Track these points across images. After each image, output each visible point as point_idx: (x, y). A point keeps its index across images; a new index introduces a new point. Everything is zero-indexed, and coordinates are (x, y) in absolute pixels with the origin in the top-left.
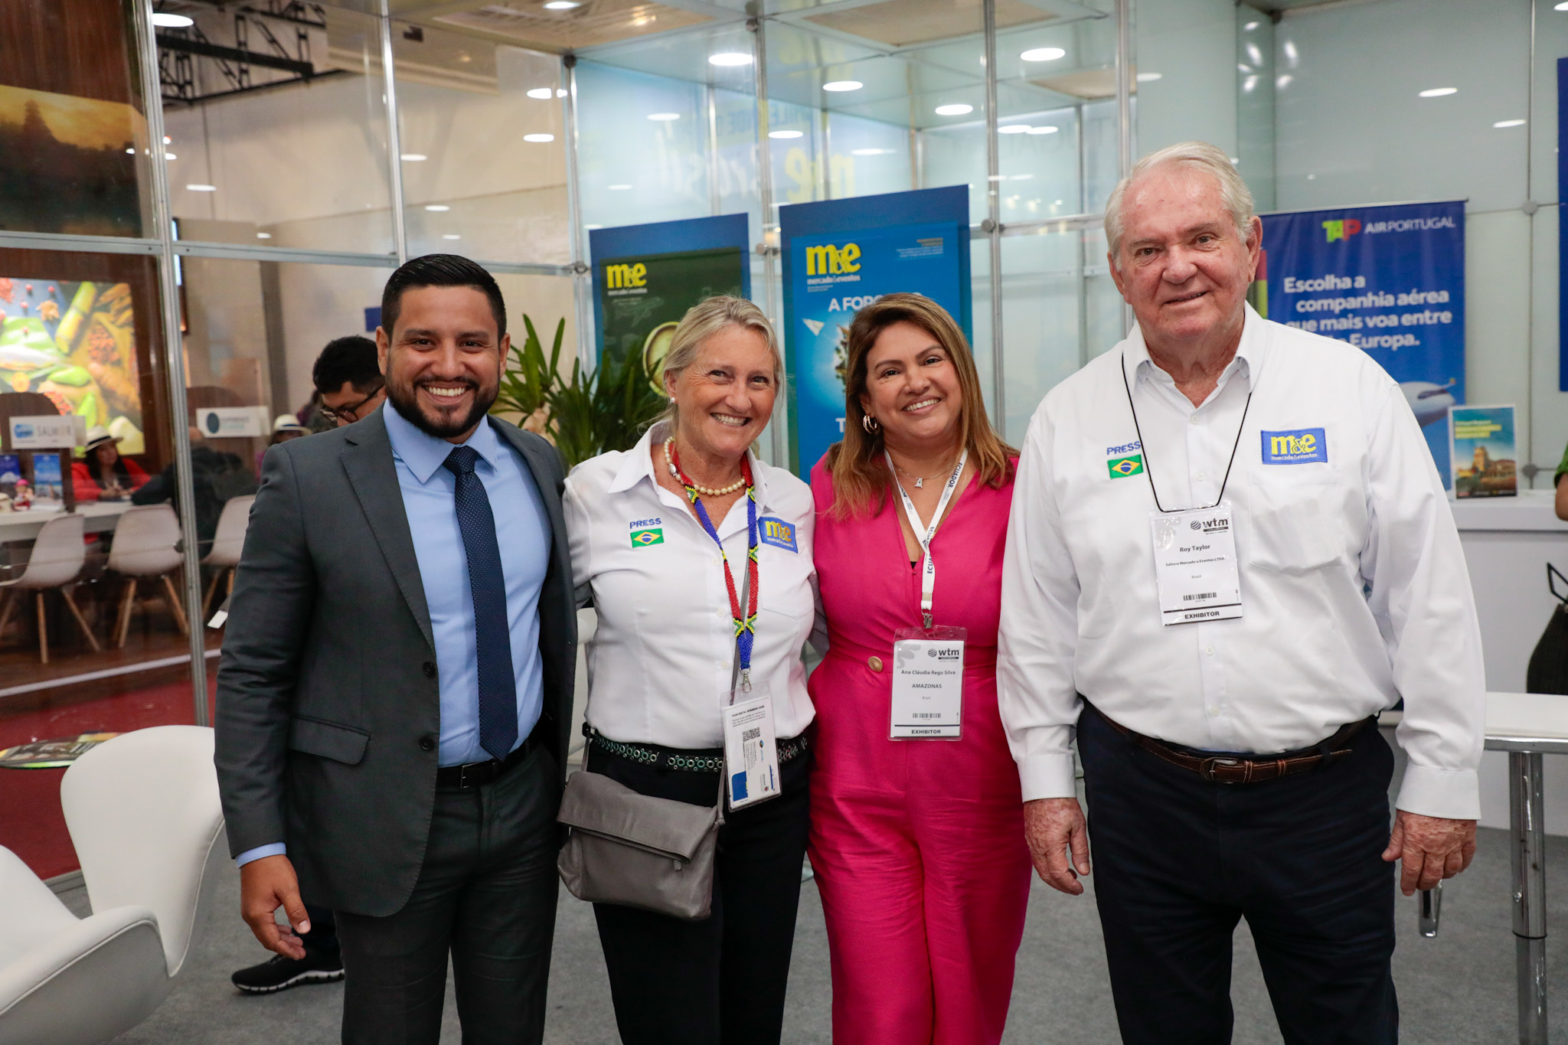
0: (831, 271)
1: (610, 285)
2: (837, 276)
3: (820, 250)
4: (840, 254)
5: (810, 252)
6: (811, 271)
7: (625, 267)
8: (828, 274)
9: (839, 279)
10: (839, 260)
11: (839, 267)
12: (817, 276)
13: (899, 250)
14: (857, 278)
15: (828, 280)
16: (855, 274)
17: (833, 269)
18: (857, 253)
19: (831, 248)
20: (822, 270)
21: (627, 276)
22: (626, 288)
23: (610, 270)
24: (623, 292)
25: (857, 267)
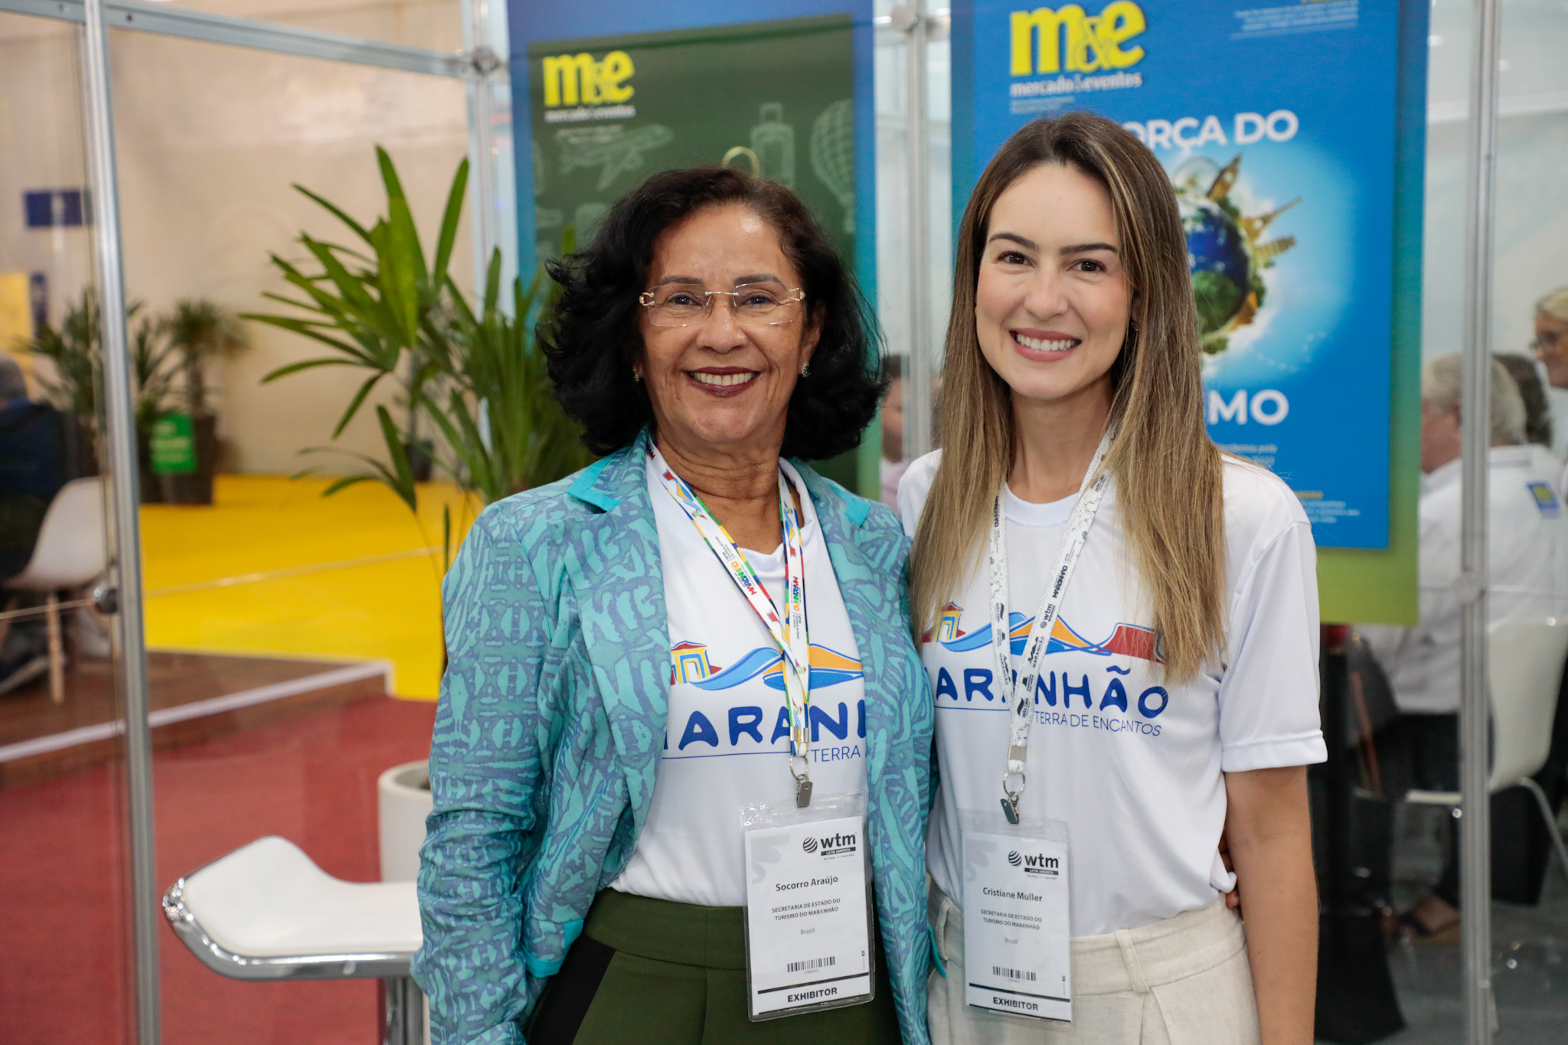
0: (1070, 66)
1: (551, 98)
2: (1084, 76)
3: (1046, 19)
4: (1093, 27)
5: (1020, 23)
6: (1020, 64)
7: (585, 60)
8: (1062, 72)
9: (1087, 84)
10: (1091, 40)
11: (1090, 55)
12: (1035, 76)
13: (1240, 14)
14: (1135, 80)
15: (1063, 85)
16: (1128, 70)
17: (1075, 61)
18: (1135, 22)
19: (1071, 14)
20: (1048, 62)
21: (588, 79)
22: (586, 106)
23: (551, 66)
24: (581, 114)
25: (1136, 54)
